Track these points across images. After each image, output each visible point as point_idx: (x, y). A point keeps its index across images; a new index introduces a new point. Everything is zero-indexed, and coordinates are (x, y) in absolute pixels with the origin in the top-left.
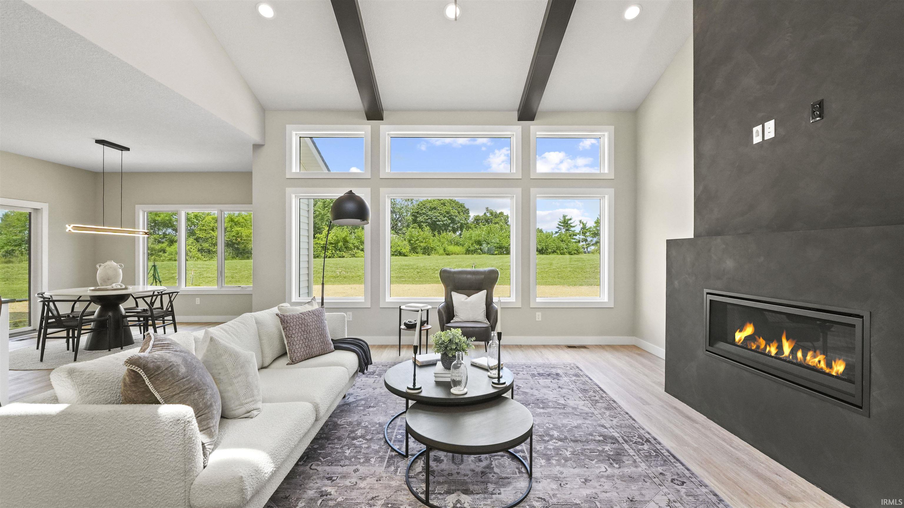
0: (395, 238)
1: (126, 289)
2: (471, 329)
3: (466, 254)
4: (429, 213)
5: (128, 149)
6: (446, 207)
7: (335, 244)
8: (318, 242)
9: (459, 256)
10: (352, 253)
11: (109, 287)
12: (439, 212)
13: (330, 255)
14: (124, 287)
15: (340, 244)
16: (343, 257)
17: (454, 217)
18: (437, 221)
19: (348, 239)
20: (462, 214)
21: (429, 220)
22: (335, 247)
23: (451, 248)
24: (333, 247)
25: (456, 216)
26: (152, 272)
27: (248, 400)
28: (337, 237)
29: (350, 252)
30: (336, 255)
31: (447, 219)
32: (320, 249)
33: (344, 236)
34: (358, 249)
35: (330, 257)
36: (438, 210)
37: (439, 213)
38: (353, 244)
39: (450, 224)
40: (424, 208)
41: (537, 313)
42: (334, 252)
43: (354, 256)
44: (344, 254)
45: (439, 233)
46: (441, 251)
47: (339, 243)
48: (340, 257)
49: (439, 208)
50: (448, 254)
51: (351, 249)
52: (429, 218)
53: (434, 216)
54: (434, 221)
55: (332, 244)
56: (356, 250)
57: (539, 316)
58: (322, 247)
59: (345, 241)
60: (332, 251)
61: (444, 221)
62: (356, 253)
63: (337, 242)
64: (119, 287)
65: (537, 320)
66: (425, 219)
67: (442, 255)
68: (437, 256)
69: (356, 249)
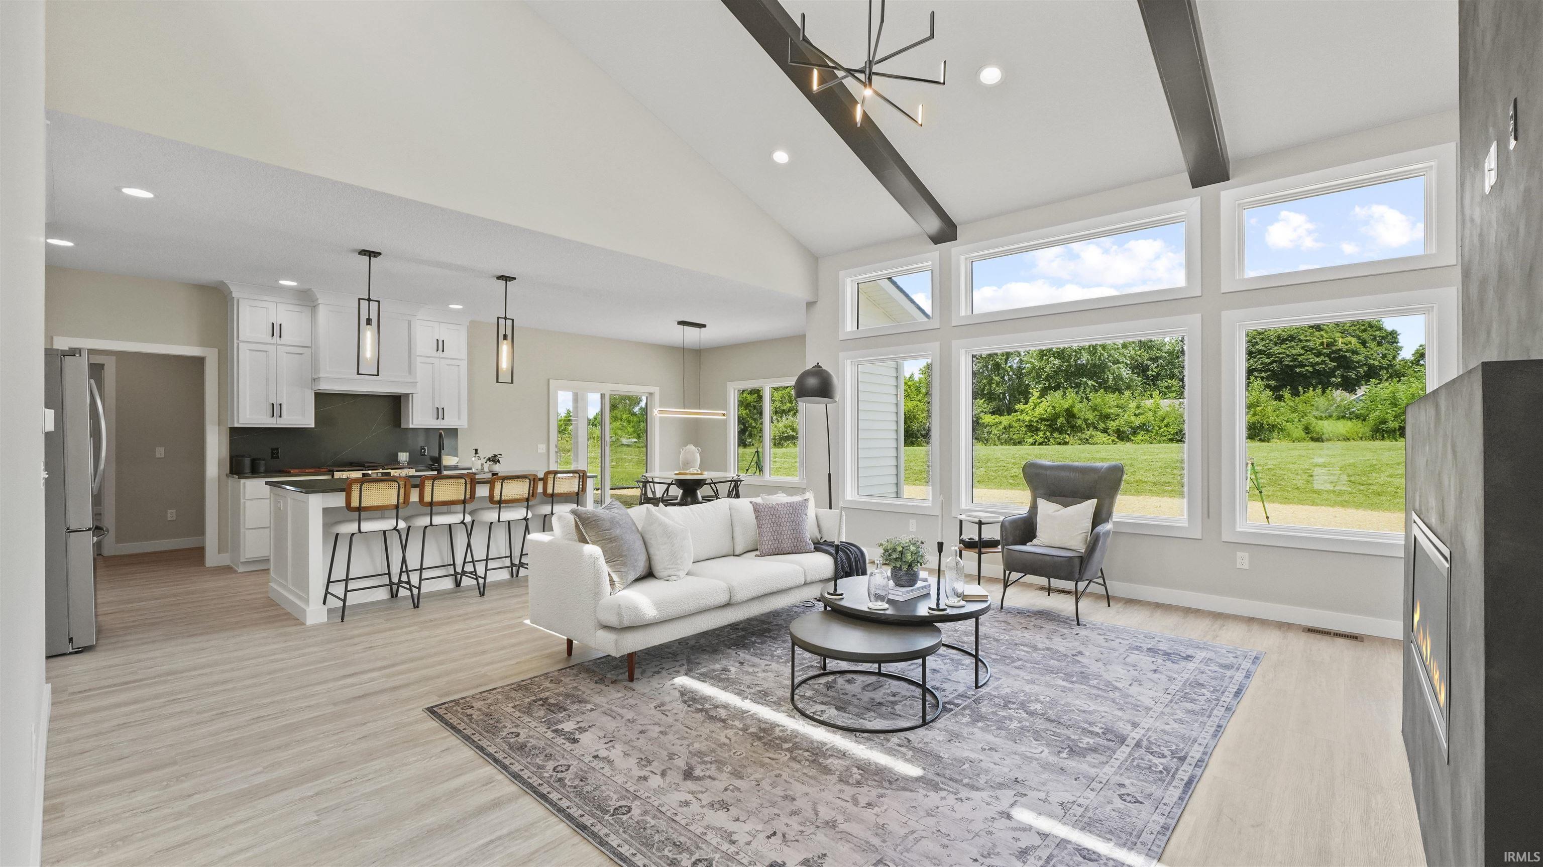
0: (1177, 406)
1: (701, 474)
2: (1041, 557)
3: (1373, 438)
4: (1276, 349)
5: (704, 326)
6: (1322, 333)
7: (1052, 421)
8: (1021, 418)
9: (1352, 443)
10: (1084, 436)
11: (687, 472)
12: (1302, 344)
13: (1042, 440)
14: (700, 472)
15: (1061, 420)
16: (1066, 443)
17: (1348, 354)
18: (1296, 366)
19: (1075, 410)
20: (1372, 345)
21: (1274, 365)
22: (1049, 426)
23: (1327, 427)
24: (1047, 425)
25: (1355, 352)
26: (755, 459)
27: (669, 567)
28: (1054, 408)
29: (1079, 434)
30: (1052, 440)
31: (1327, 359)
32: (1024, 429)
33: (1066, 406)
34: (1096, 428)
35: (1040, 444)
36: (1301, 341)
37: (1302, 348)
38: (1086, 420)
39: (1333, 370)
40: (1262, 339)
41: (1239, 554)
42: (1048, 434)
43: (1087, 441)
44: (1067, 438)
45: (1296, 393)
46: (1299, 432)
47: (1059, 418)
48: (1059, 444)
49: (1302, 337)
50: (1313, 439)
51: (1081, 430)
52: (1276, 362)
53: (1288, 356)
54: (1287, 366)
55: (1045, 420)
56: (1091, 431)
57: (1243, 559)
58: (1026, 426)
59: (1070, 414)
60: (1044, 434)
61: (1317, 364)
62: (1091, 436)
63: (1056, 417)
64: (695, 472)
65: (1239, 566)
66: (1262, 364)
67: (1299, 440)
68: (1285, 444)
69: (1091, 428)
